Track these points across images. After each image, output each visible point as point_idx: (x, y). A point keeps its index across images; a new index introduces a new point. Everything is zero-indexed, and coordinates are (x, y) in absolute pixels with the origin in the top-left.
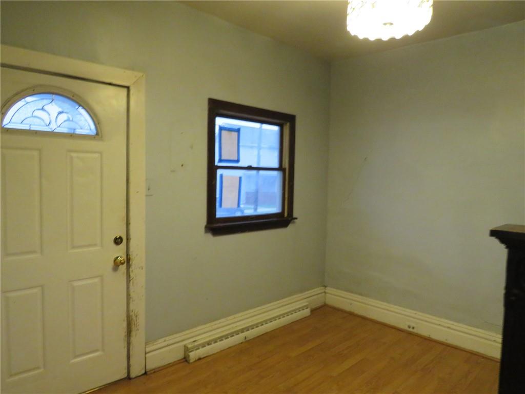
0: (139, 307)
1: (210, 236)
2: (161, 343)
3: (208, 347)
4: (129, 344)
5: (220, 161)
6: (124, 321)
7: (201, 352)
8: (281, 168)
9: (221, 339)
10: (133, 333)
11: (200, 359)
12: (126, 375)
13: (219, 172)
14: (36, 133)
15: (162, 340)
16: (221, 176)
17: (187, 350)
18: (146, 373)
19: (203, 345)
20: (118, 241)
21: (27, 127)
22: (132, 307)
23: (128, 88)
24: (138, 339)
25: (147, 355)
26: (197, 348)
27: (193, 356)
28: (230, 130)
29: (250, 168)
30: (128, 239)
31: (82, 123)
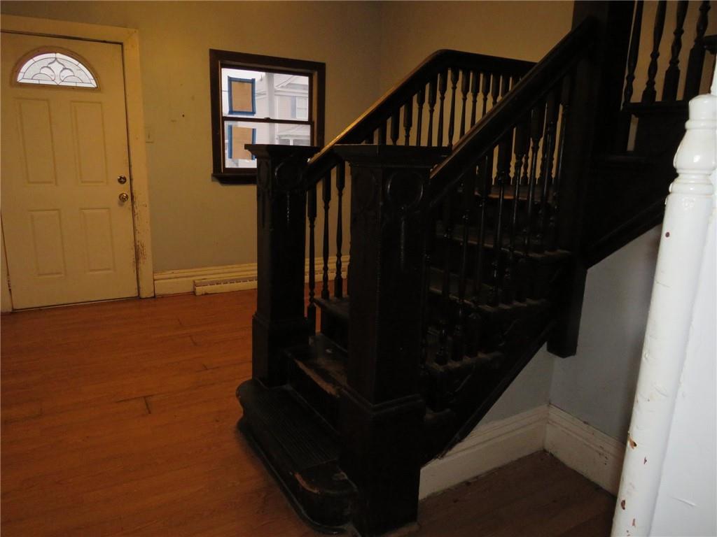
0: (145, 239)
1: (217, 184)
2: (168, 274)
3: (216, 286)
4: (137, 269)
5: (231, 112)
6: (132, 249)
7: (209, 289)
8: (310, 122)
9: (232, 281)
10: (141, 261)
11: (206, 294)
12: (137, 295)
13: (227, 124)
14: (44, 86)
15: (170, 272)
16: (231, 128)
17: (195, 285)
18: (154, 297)
19: (212, 284)
20: (122, 180)
21: (37, 82)
22: (137, 239)
23: (121, 44)
24: (147, 267)
25: (155, 282)
26: (205, 285)
27: (200, 290)
28: (242, 81)
29: (267, 120)
30: (131, 180)
31: (83, 77)
